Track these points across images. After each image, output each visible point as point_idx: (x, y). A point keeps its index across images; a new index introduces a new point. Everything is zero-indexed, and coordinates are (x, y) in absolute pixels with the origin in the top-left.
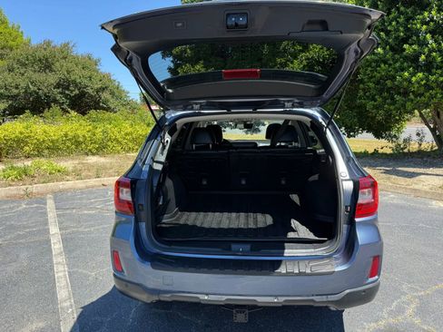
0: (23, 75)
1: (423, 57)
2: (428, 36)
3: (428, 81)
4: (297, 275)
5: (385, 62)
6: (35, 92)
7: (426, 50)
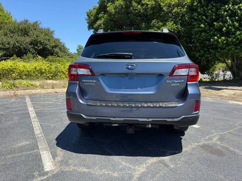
0: (12, 37)
1: (224, 28)
2: (228, 18)
3: (227, 41)
4: (158, 107)
5: (205, 31)
6: (18, 46)
7: (226, 25)
